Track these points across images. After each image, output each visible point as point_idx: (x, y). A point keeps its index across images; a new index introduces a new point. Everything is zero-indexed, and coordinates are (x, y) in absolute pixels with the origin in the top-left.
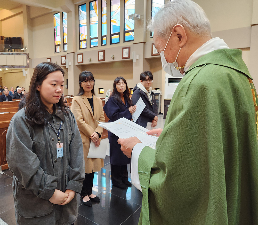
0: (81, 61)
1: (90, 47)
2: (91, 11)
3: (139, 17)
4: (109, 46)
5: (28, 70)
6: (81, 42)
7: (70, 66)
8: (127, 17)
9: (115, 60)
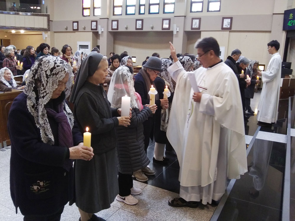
0: (116, 28)
1: (126, 14)
4: (147, 15)
5: (48, 33)
6: (115, 8)
7: (103, 32)
9: (155, 30)
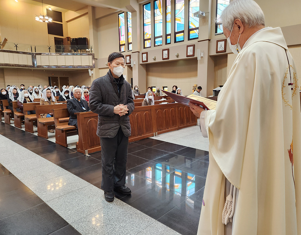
0: (146, 60)
1: (155, 46)
2: (155, 10)
3: (204, 15)
4: (173, 44)
6: (146, 42)
7: (135, 65)
8: (191, 15)
9: (179, 58)
